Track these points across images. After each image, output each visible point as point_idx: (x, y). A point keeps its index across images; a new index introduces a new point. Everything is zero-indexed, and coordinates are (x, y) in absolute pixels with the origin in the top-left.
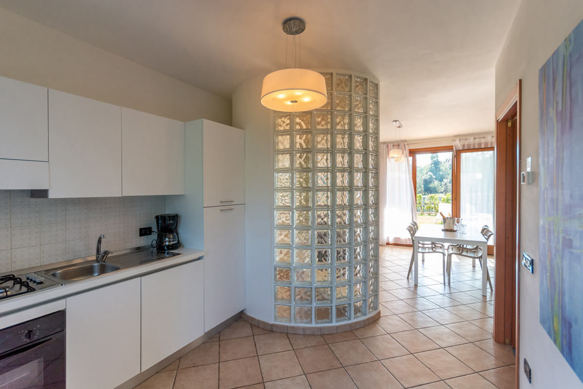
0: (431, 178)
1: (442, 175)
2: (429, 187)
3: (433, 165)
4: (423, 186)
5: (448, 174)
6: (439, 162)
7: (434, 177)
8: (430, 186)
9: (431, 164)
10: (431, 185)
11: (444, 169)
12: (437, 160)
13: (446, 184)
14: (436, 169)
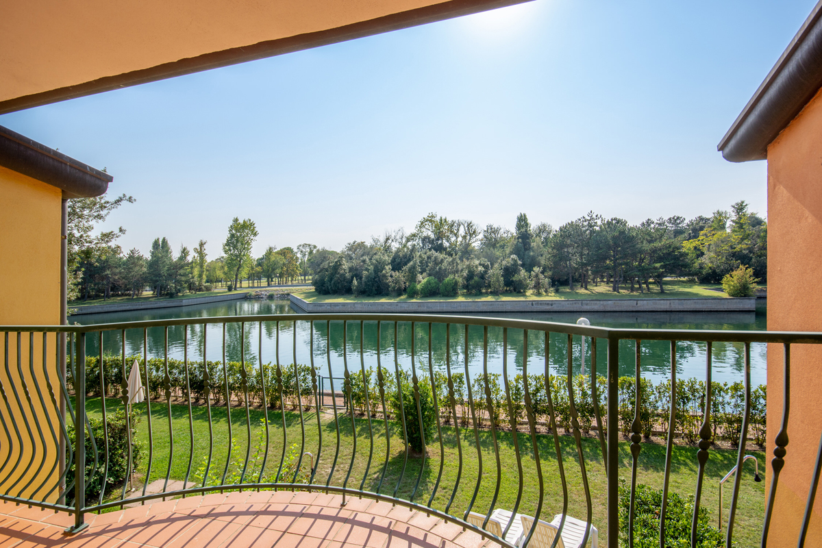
0: (515, 264)
1: (533, 256)
2: (512, 281)
3: (520, 240)
4: (502, 278)
5: (542, 255)
6: (529, 234)
7: (520, 262)
8: (514, 279)
9: (518, 238)
10: (516, 278)
11: (536, 247)
12: (526, 231)
13: (537, 276)
14: (525, 246)
